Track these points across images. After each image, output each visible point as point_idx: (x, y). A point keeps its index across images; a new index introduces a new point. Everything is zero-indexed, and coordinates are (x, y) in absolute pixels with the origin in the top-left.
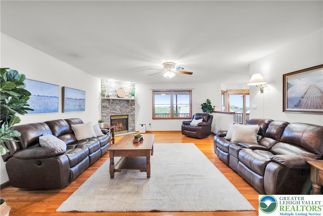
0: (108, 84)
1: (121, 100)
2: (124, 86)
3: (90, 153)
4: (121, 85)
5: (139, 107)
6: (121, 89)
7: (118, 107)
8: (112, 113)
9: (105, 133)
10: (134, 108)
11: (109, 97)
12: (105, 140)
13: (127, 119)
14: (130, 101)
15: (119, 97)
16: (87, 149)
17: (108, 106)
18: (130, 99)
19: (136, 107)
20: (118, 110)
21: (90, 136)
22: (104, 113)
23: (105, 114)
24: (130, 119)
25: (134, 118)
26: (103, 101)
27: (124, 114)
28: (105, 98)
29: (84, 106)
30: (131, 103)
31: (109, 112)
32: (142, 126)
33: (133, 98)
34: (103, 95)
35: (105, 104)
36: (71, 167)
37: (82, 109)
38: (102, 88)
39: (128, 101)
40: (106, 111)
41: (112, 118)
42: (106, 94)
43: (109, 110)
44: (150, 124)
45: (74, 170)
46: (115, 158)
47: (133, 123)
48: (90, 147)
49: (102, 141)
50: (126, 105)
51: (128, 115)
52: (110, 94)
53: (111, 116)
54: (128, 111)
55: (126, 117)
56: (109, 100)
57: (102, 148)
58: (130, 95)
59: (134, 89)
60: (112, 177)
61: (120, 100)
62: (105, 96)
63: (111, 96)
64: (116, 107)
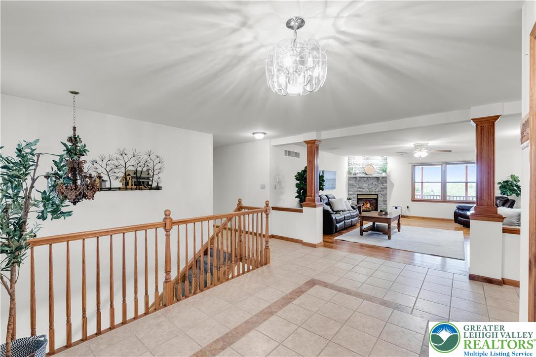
0: (355, 161)
1: (370, 177)
2: (373, 161)
3: (345, 220)
4: (370, 161)
5: (392, 185)
6: (369, 165)
7: (366, 185)
8: (359, 191)
9: (354, 209)
10: (386, 186)
11: (356, 175)
12: (354, 214)
13: (377, 199)
14: (380, 178)
15: (367, 175)
16: (343, 216)
17: (355, 184)
18: (380, 176)
19: (388, 185)
20: (366, 189)
21: (343, 209)
22: (351, 191)
23: (352, 193)
24: (380, 199)
25: (386, 198)
26: (350, 179)
27: (373, 193)
28: (352, 176)
29: (335, 185)
30: (382, 181)
31: (356, 191)
32: (396, 208)
33: (384, 174)
34: (350, 173)
35: (351, 182)
36: (337, 223)
37: (334, 188)
38: (349, 165)
39: (378, 178)
40: (352, 190)
41: (359, 197)
42: (353, 172)
43: (356, 189)
44: (408, 207)
45: (340, 226)
46: (364, 222)
47: (384, 204)
48: (345, 216)
49: (352, 214)
50: (375, 182)
51: (377, 195)
52: (358, 171)
53: (357, 195)
54: (377, 190)
55: (376, 197)
56: (356, 177)
57: (352, 219)
58: (381, 172)
59: (387, 163)
60: (362, 234)
61: (367, 177)
62: (352, 174)
63: (358, 174)
64: (364, 185)
